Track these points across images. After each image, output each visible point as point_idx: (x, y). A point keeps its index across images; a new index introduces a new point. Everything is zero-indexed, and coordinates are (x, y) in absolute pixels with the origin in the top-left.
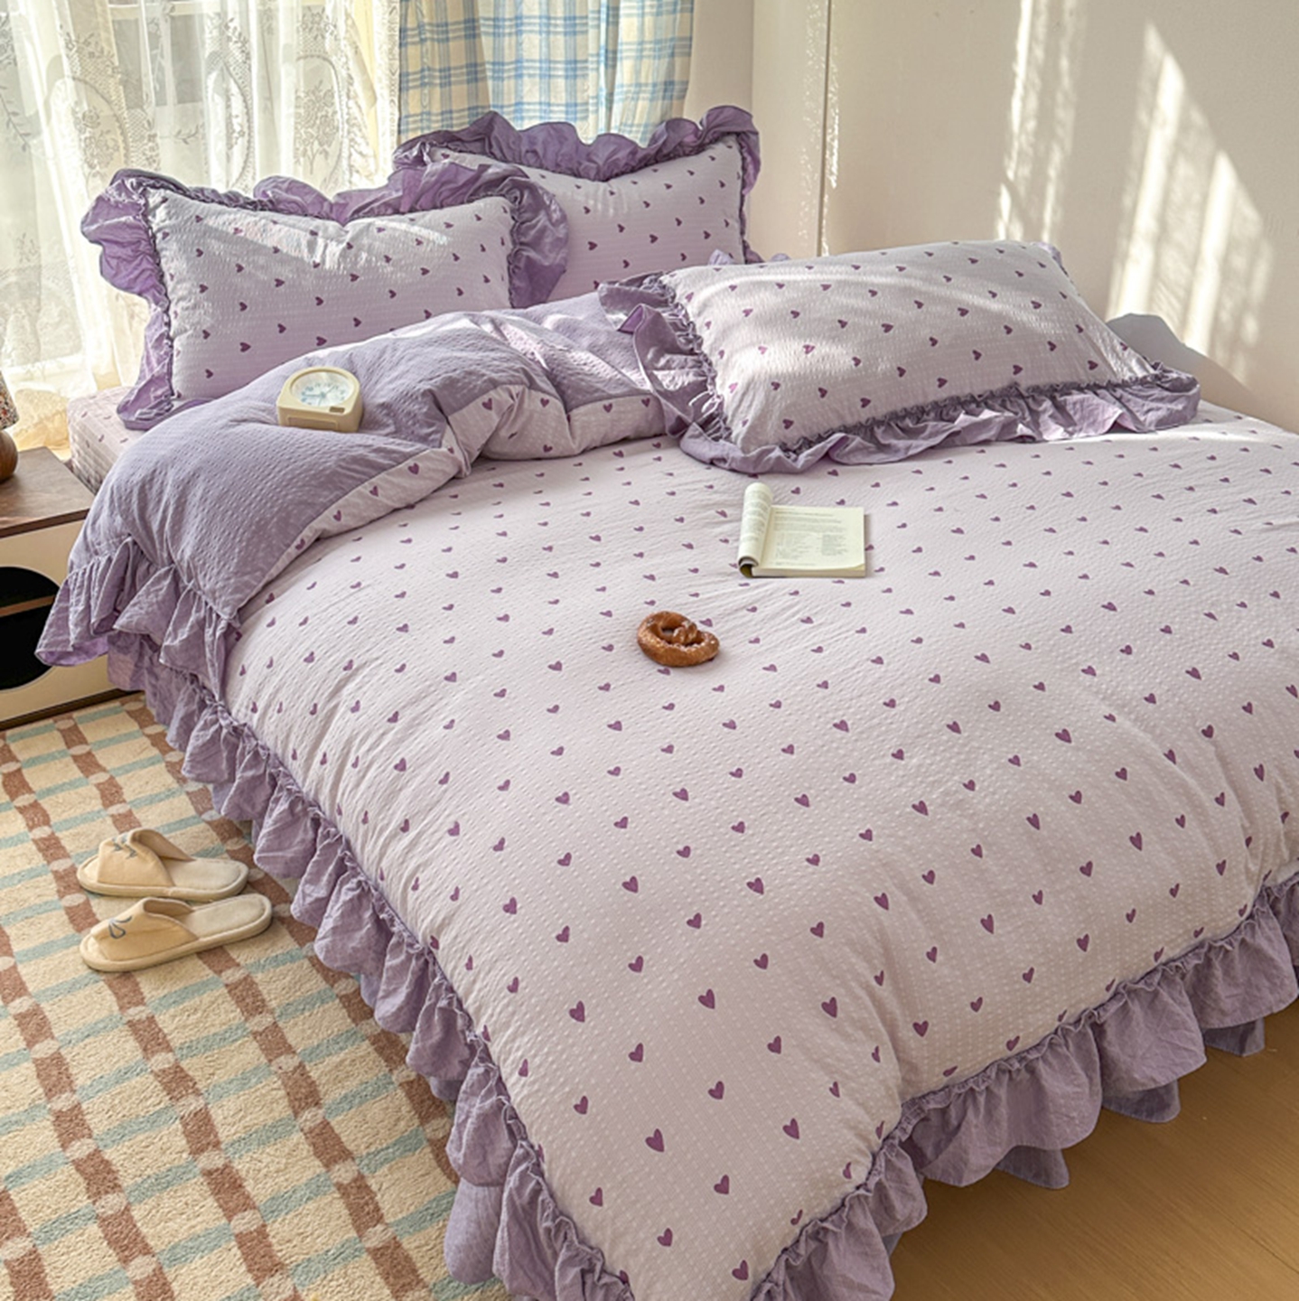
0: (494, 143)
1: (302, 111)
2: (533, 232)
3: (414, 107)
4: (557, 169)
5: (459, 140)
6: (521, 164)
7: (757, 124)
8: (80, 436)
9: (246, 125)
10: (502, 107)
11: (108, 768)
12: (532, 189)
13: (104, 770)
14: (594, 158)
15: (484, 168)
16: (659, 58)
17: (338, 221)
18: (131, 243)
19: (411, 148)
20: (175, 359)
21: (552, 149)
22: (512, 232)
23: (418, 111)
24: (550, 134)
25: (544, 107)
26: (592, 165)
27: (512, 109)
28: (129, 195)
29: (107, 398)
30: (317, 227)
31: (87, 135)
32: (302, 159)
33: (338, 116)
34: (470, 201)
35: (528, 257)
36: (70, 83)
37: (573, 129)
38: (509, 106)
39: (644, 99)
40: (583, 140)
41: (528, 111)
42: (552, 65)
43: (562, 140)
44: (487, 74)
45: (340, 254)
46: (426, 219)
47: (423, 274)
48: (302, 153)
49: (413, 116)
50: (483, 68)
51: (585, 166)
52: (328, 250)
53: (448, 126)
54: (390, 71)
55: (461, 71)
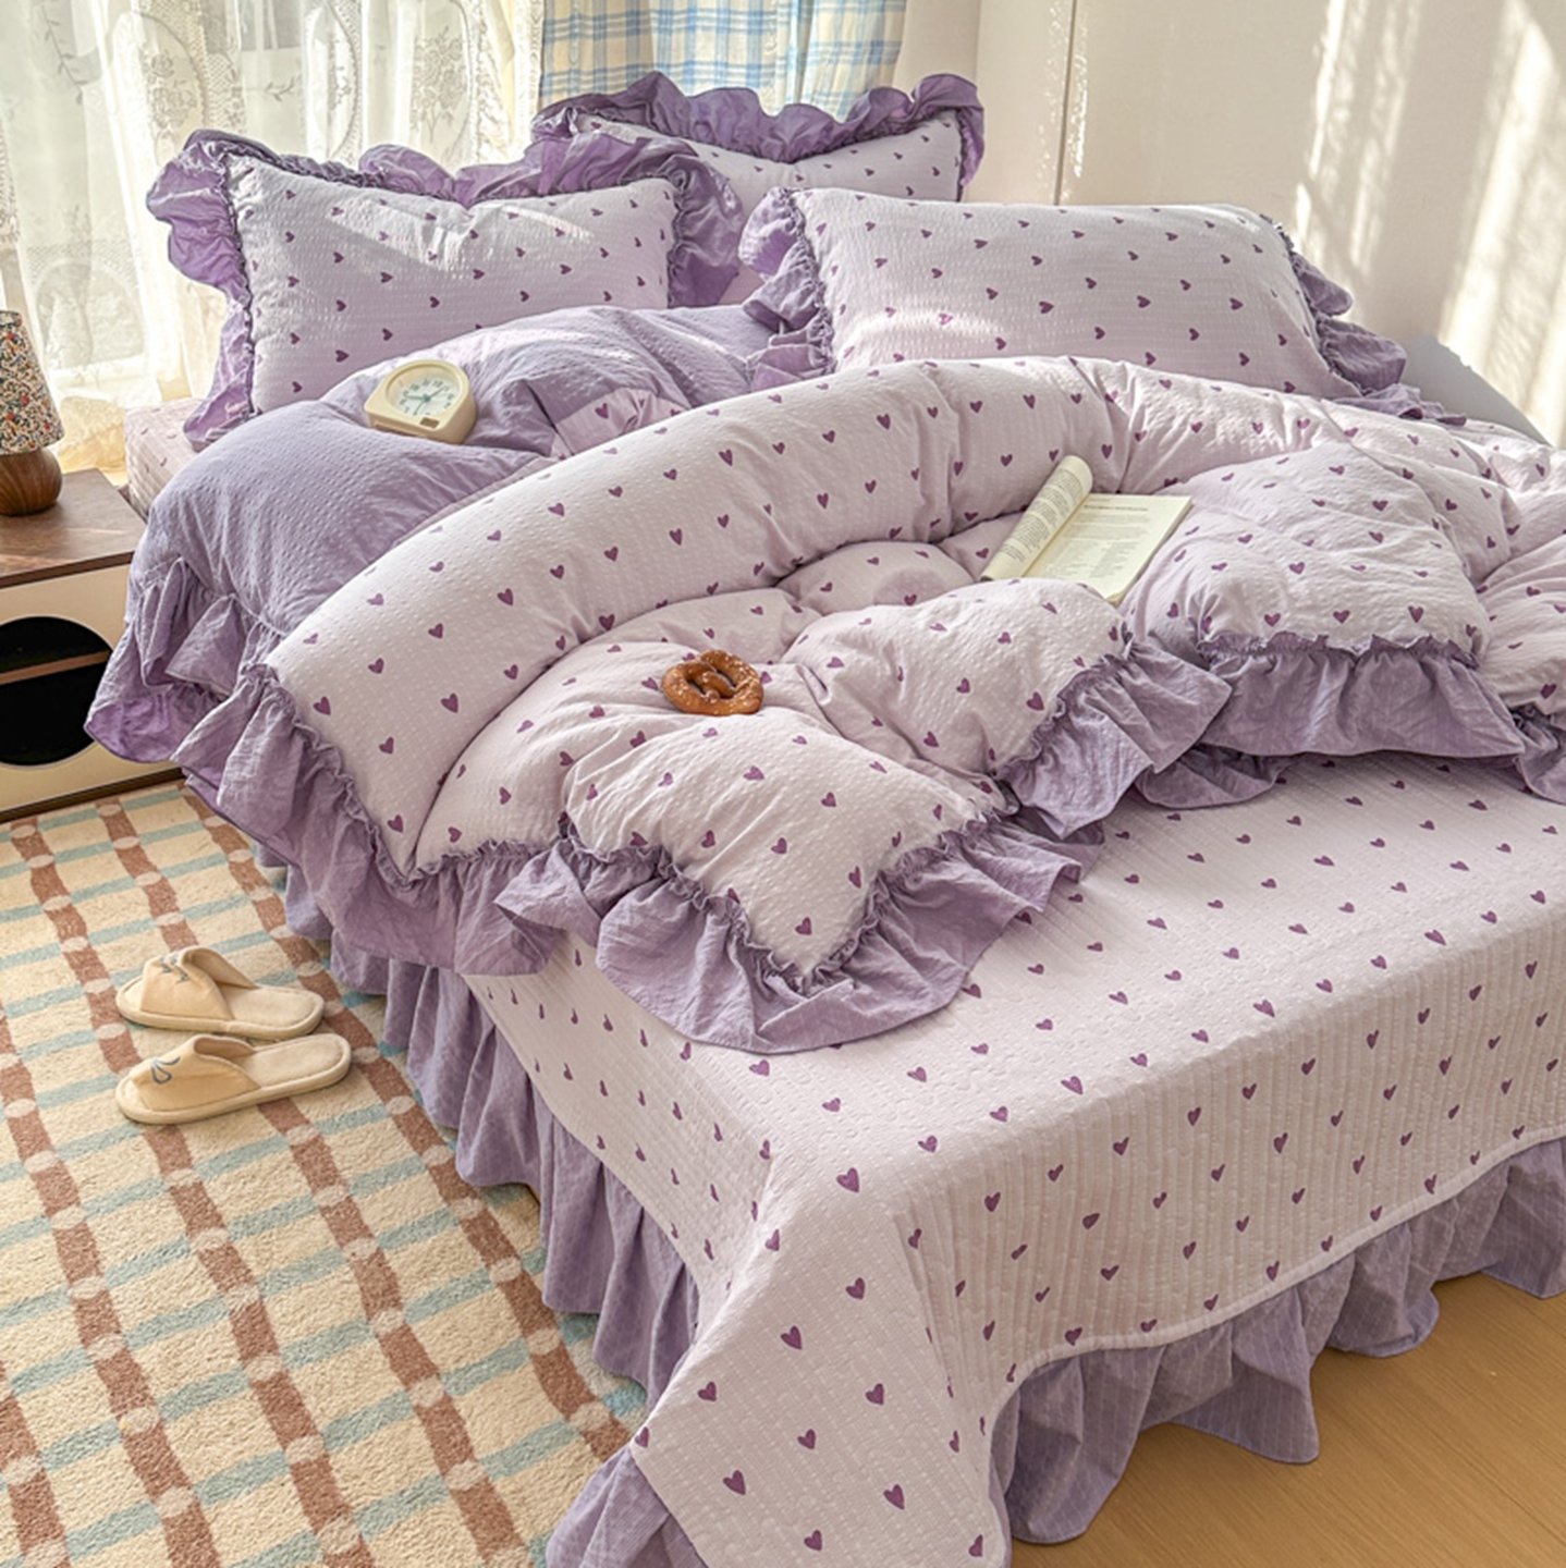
0: (656, 111)
1: (422, 64)
2: (700, 224)
3: (560, 63)
4: (733, 145)
5: (614, 105)
6: (689, 138)
7: (982, 98)
8: (140, 459)
9: (353, 79)
10: (669, 66)
11: (159, 867)
12: (702, 169)
13: (155, 870)
14: (780, 134)
15: (643, 142)
16: (866, 12)
17: (460, 202)
18: (206, 223)
19: (554, 114)
20: (256, 367)
21: (727, 121)
22: (674, 224)
23: (565, 68)
24: (726, 103)
25: (720, 68)
26: (775, 141)
27: (681, 69)
28: (206, 161)
29: (172, 412)
30: (435, 210)
31: (158, 86)
32: (420, 124)
33: (467, 71)
34: (624, 183)
35: (693, 255)
36: (138, 19)
37: (754, 96)
38: (677, 65)
39: (845, 62)
40: (766, 111)
41: (699, 72)
42: (732, 16)
43: (741, 110)
44: (652, 25)
45: (462, 245)
46: (570, 204)
47: (563, 272)
48: (420, 117)
49: (557, 74)
50: (648, 17)
51: (767, 144)
52: (447, 241)
53: (600, 88)
54: (532, 17)
55: (619, 20)
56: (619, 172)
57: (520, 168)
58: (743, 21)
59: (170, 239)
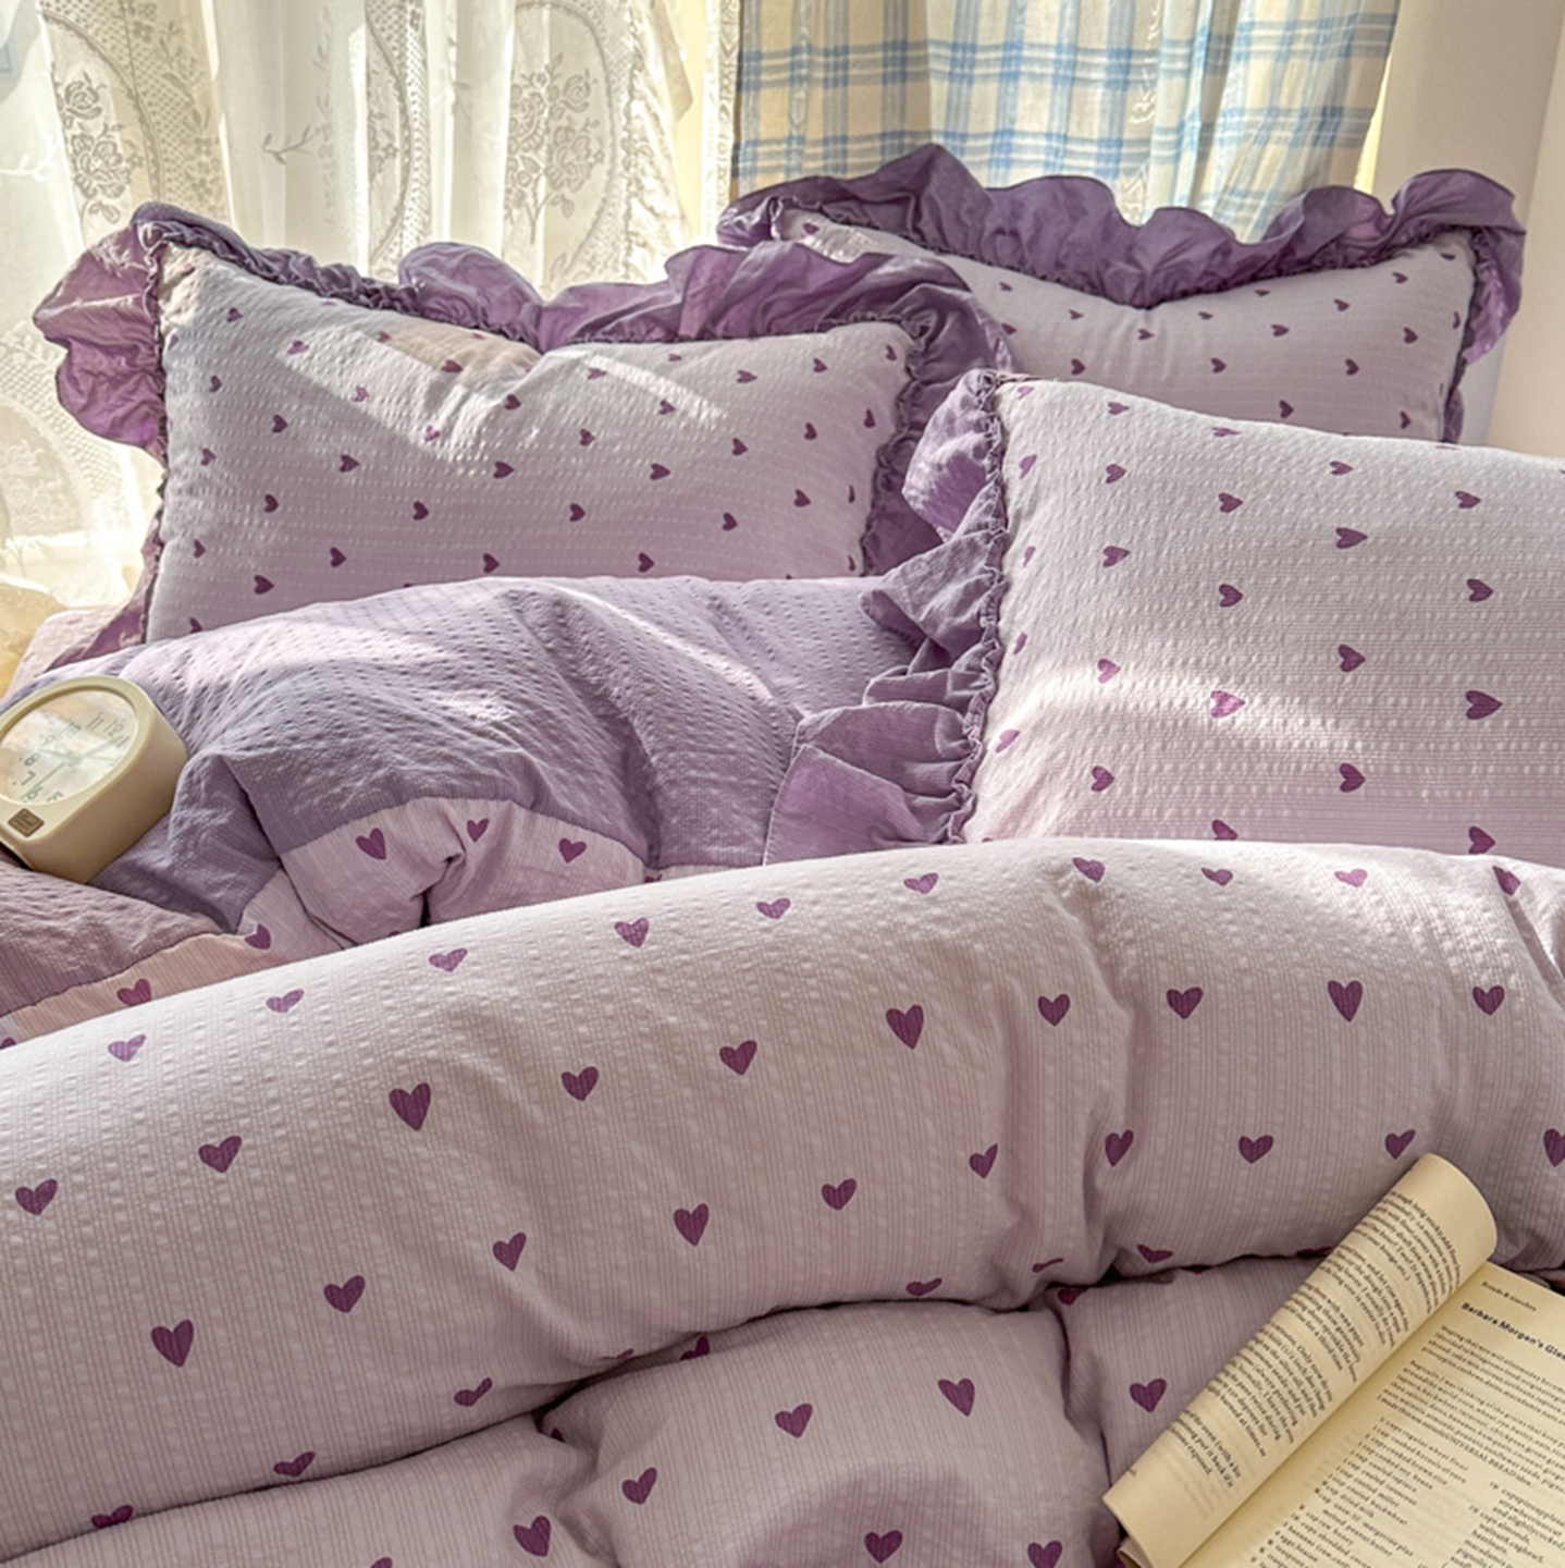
0: (925, 211)
3: (770, 125)
4: (1056, 273)
5: (855, 198)
7: (1524, 213)
10: (964, 137)
12: (968, 313)
14: (1139, 256)
15: (874, 260)
17: (534, 344)
18: (124, 349)
19: (753, 209)
21: (1051, 230)
22: (901, 400)
23: (781, 132)
24: (1055, 201)
25: (1055, 144)
26: (1131, 269)
27: (989, 142)
31: (74, 131)
33: (603, 130)
37: (1102, 191)
38: (978, 137)
39: (1279, 141)
40: (1126, 217)
41: (1021, 148)
42: (1080, 58)
43: (1077, 213)
44: (933, 65)
45: (487, 418)
46: (706, 359)
47: (654, 477)
48: (515, 200)
49: (769, 142)
50: (921, 53)
51: (1117, 273)
52: (464, 409)
53: (836, 168)
54: (723, 47)
55: (870, 56)
56: (820, 310)
57: (661, 294)
58: (1096, 65)
59: (59, 372)
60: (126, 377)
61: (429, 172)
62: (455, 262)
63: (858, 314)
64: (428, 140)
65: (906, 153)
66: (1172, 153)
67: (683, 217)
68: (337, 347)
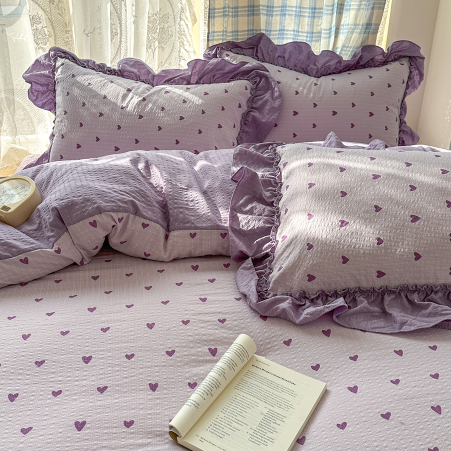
0: (259, 50)
2: (260, 102)
3: (218, 27)
4: (295, 68)
5: (240, 47)
10: (271, 31)
12: (267, 78)
14: (317, 64)
15: (243, 63)
16: (368, 10)
18: (45, 85)
19: (213, 50)
21: (294, 56)
22: (248, 101)
23: (221, 29)
24: (295, 48)
25: (295, 33)
26: (315, 67)
27: (277, 32)
31: (35, 27)
33: (172, 29)
34: (228, 82)
35: (254, 115)
37: (308, 46)
38: (274, 31)
39: (356, 33)
40: (315, 54)
41: (286, 34)
42: (302, 10)
43: (300, 52)
44: (261, 12)
45: (137, 103)
46: (196, 89)
47: (180, 119)
48: (149, 47)
49: (217, 32)
50: (258, 8)
51: (311, 68)
52: (131, 101)
53: (235, 39)
54: (205, 7)
55: (244, 9)
56: (229, 77)
57: (187, 72)
58: (306, 12)
59: (29, 90)
60: (46, 92)
61: (127, 39)
62: (132, 63)
63: (238, 78)
64: (127, 31)
65: (254, 35)
66: (328, 36)
67: (194, 52)
68: (99, 84)
